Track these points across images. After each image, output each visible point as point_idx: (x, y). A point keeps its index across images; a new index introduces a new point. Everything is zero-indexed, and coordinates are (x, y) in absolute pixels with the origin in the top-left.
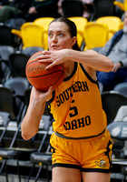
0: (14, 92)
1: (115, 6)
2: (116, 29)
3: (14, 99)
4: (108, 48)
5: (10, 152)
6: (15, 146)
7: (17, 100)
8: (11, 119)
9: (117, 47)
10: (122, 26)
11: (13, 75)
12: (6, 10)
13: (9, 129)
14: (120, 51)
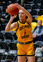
0: (7, 44)
1: (35, 19)
2: (36, 26)
3: (7, 45)
4: (33, 31)
5: (5, 61)
6: (7, 59)
7: (8, 46)
8: (6, 51)
9: (36, 31)
10: (37, 25)
11: (6, 39)
12: (5, 20)
13: (5, 54)
14: (37, 32)
